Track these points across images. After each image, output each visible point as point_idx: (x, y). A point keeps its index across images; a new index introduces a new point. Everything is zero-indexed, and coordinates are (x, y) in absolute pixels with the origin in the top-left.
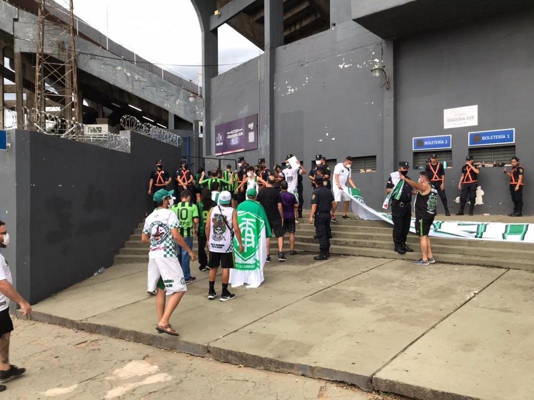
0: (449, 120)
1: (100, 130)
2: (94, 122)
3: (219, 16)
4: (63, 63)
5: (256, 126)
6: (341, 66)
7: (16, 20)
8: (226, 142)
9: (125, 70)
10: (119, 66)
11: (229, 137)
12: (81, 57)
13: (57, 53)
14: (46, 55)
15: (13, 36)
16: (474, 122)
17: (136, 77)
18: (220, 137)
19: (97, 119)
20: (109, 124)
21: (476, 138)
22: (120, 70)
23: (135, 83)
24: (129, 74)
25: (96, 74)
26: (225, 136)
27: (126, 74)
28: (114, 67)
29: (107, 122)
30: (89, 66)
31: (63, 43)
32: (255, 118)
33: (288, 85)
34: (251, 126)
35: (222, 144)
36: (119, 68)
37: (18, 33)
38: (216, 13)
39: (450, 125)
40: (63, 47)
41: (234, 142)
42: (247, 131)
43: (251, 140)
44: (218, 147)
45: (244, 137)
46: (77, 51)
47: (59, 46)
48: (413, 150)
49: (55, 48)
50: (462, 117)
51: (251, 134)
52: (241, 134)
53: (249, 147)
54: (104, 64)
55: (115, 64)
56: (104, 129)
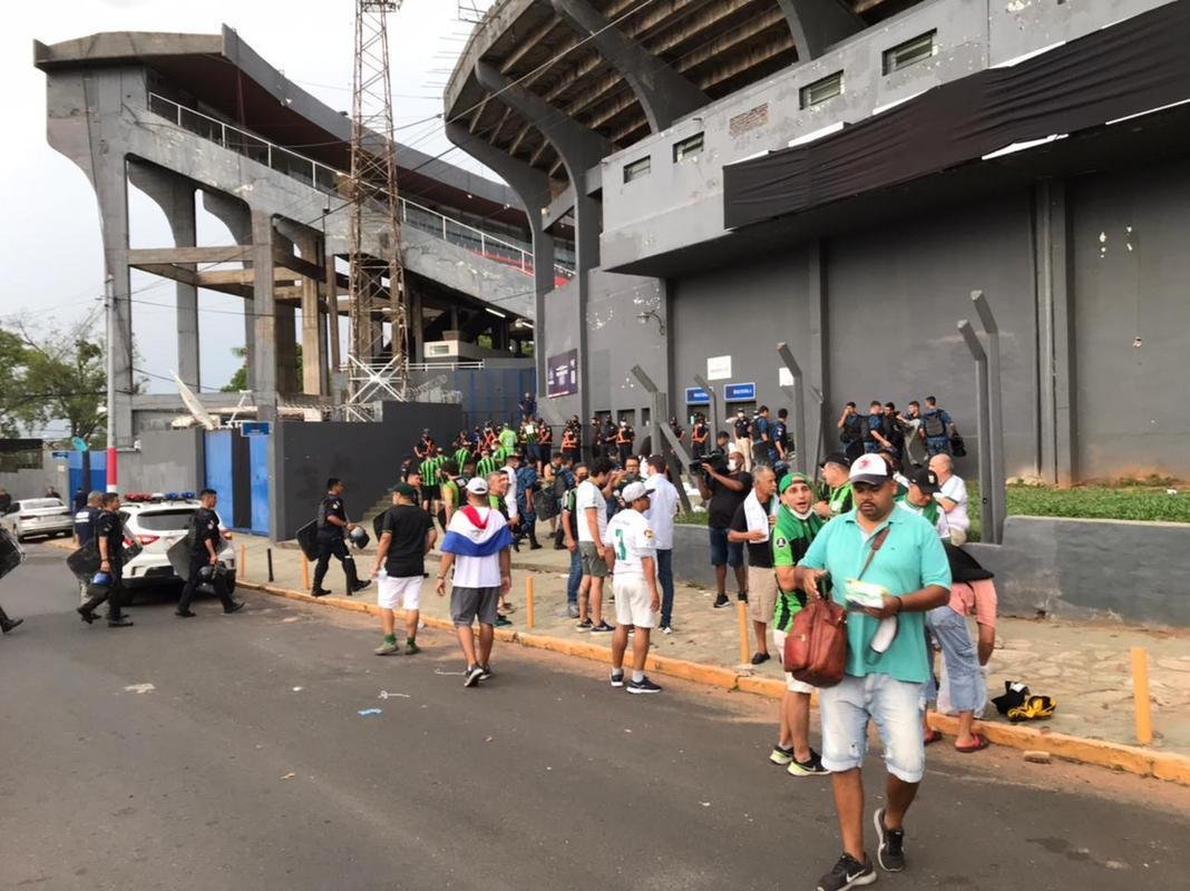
0: (712, 371)
1: (446, 349)
2: (440, 338)
3: (548, 214)
4: (387, 264)
5: (576, 363)
6: (636, 301)
7: (326, 212)
8: (556, 379)
9: (470, 265)
10: (461, 260)
11: (558, 374)
12: (410, 253)
13: (378, 251)
14: (365, 255)
15: (323, 234)
16: (728, 375)
17: (486, 274)
18: (551, 373)
19: (444, 333)
20: (461, 339)
21: (730, 391)
22: (463, 266)
23: (483, 283)
24: (475, 272)
25: (430, 275)
26: (555, 372)
27: (469, 271)
28: (454, 263)
29: (457, 336)
30: (420, 264)
31: (386, 235)
32: (573, 354)
33: (598, 316)
34: (573, 363)
35: (552, 383)
36: (461, 263)
37: (330, 230)
38: (544, 211)
39: (712, 376)
40: (387, 242)
41: (562, 382)
42: (570, 369)
43: (573, 381)
44: (550, 386)
45: (568, 377)
46: (404, 245)
47: (381, 241)
48: (687, 402)
49: (377, 244)
50: (719, 368)
51: (573, 373)
52: (566, 372)
53: (572, 389)
54: (441, 260)
55: (454, 259)
56: (453, 347)
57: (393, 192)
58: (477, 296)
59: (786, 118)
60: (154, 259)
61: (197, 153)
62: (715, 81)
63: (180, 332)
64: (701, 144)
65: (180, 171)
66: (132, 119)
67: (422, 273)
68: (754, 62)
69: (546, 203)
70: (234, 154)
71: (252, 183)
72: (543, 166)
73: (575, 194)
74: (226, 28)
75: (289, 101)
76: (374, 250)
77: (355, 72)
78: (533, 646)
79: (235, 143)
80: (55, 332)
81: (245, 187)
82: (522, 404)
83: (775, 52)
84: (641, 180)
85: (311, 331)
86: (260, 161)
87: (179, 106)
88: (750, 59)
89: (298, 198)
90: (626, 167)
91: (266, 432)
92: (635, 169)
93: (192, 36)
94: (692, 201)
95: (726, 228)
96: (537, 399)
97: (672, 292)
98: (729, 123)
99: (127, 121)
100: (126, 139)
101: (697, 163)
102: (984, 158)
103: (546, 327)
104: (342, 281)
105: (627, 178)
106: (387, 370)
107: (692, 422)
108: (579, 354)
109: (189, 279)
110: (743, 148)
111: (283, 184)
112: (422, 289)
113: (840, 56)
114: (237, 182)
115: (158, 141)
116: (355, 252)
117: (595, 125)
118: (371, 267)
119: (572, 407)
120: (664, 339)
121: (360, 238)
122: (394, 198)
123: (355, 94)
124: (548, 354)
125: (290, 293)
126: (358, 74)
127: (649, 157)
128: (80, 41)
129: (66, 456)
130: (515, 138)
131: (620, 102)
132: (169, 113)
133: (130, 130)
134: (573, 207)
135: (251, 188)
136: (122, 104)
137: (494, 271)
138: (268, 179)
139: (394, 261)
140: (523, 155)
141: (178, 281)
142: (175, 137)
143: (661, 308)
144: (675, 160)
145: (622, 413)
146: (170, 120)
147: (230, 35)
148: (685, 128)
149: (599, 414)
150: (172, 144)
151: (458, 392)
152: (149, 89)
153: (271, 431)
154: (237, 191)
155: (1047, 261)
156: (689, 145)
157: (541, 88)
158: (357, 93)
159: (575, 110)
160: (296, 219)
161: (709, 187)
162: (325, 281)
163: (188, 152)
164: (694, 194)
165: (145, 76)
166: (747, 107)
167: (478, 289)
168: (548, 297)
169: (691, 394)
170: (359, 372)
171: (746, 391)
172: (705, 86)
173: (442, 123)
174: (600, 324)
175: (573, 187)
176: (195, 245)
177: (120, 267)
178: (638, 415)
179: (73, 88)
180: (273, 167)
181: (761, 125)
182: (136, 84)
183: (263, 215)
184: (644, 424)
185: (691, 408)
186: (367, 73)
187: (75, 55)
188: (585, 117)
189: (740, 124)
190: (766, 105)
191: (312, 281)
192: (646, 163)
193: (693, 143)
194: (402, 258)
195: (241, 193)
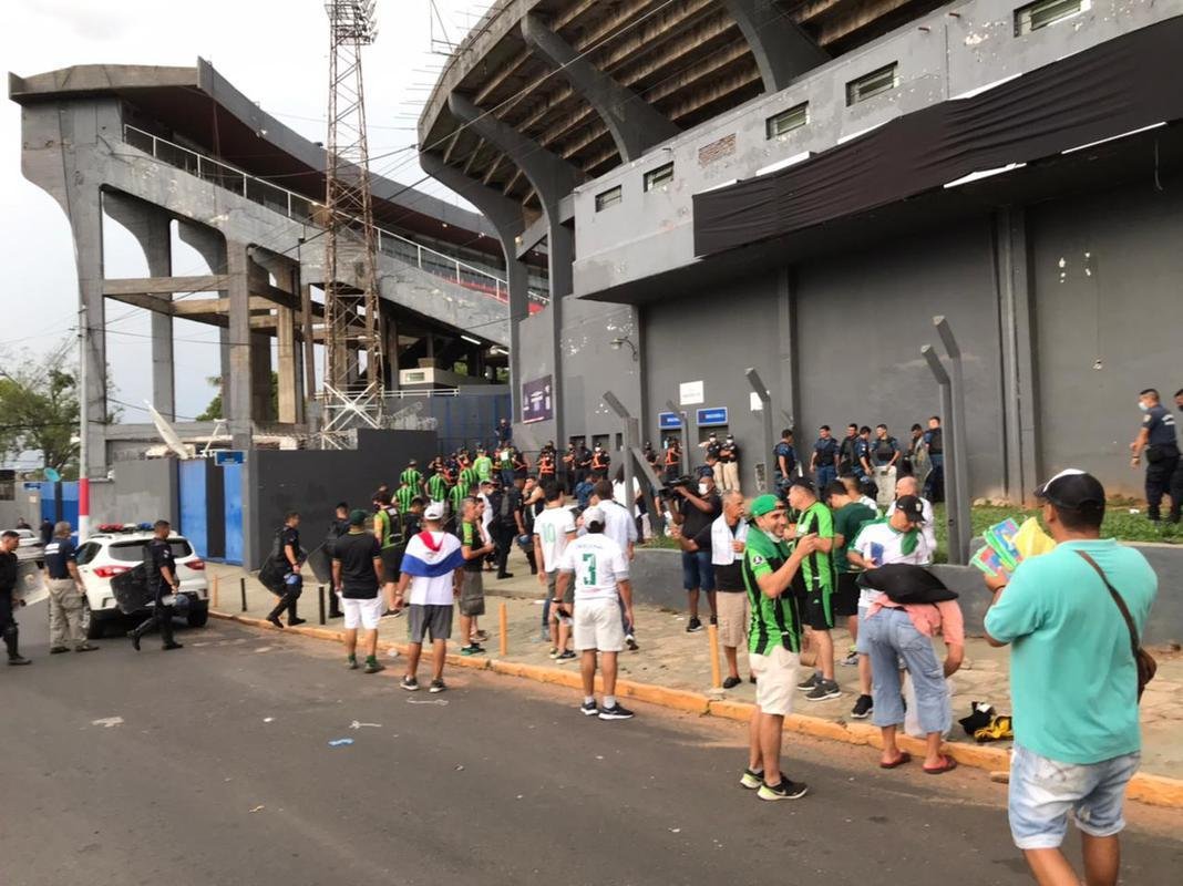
0: (686, 396)
1: (421, 376)
2: (415, 365)
3: (522, 243)
4: (362, 292)
5: (551, 389)
6: (609, 328)
7: (302, 241)
8: (531, 405)
9: (445, 293)
10: (437, 288)
11: (533, 400)
12: (385, 281)
13: (353, 280)
14: (340, 284)
15: (298, 263)
16: (700, 399)
17: (461, 301)
18: (526, 399)
19: (420, 360)
20: (437, 366)
21: (702, 415)
22: (438, 295)
23: (459, 310)
24: (450, 299)
25: (405, 303)
26: (530, 398)
27: (445, 300)
28: (430, 291)
29: (433, 363)
30: (396, 292)
31: (362, 264)
32: (547, 380)
33: (571, 343)
34: (547, 389)
35: (527, 408)
36: (437, 291)
37: (305, 259)
38: (517, 240)
39: (684, 401)
40: (362, 271)
41: (537, 407)
42: (545, 395)
43: (548, 407)
44: (526, 412)
45: (543, 403)
46: (380, 273)
47: (357, 270)
48: (660, 427)
49: (352, 273)
50: (692, 393)
51: (548, 399)
52: (541, 398)
53: (547, 415)
54: (416, 288)
55: (430, 287)
56: (429, 374)
57: (368, 221)
58: (453, 323)
59: (754, 148)
60: (128, 289)
61: (173, 184)
62: (684, 112)
63: (155, 361)
64: (671, 174)
65: (155, 201)
66: (107, 151)
67: (396, 301)
68: (722, 93)
69: (520, 232)
70: (210, 185)
71: (228, 213)
72: (517, 195)
73: (549, 222)
74: (201, 60)
75: (264, 132)
76: (349, 280)
77: (330, 105)
78: (506, 674)
79: (210, 173)
80: (28, 363)
81: (220, 217)
82: (497, 429)
83: (742, 83)
84: (612, 209)
85: (286, 359)
86: (235, 192)
87: (155, 138)
88: (718, 92)
89: (274, 228)
90: (598, 197)
91: (241, 462)
92: (606, 198)
93: (168, 68)
94: (663, 230)
95: (696, 254)
96: (512, 425)
97: (645, 320)
98: (698, 153)
99: (102, 153)
100: (101, 170)
101: (667, 192)
102: (946, 186)
103: (521, 353)
104: (317, 309)
105: (599, 207)
106: (363, 398)
107: (666, 447)
108: (554, 381)
109: (164, 309)
110: (712, 176)
111: (258, 215)
112: (397, 317)
113: (806, 87)
114: (212, 212)
115: (133, 172)
116: (330, 281)
117: (567, 155)
118: (347, 295)
119: (548, 433)
120: (637, 365)
121: (335, 267)
122: (369, 228)
123: (330, 125)
124: (523, 381)
125: (266, 322)
126: (333, 105)
127: (620, 187)
128: (55, 74)
129: (39, 487)
130: (489, 167)
131: (591, 133)
132: (145, 145)
133: (106, 161)
134: (546, 236)
135: (227, 218)
136: (97, 136)
137: (469, 299)
138: (243, 209)
139: (369, 290)
140: (497, 185)
141: (153, 310)
142: (151, 169)
143: (634, 335)
144: (646, 189)
145: (596, 438)
146: (146, 151)
147: (206, 67)
148: (655, 157)
149: (574, 439)
150: (147, 175)
151: (433, 419)
152: (125, 120)
153: (245, 460)
154: (212, 221)
155: (1009, 286)
156: (659, 175)
157: (514, 119)
158: (332, 124)
159: (547, 141)
160: (271, 248)
161: (680, 216)
162: (300, 310)
163: (163, 183)
164: (665, 223)
165: (120, 107)
166: (715, 137)
167: (453, 316)
168: (522, 324)
169: (664, 419)
170: (335, 400)
171: (718, 416)
172: (675, 117)
173: (416, 152)
174: (574, 351)
175: (546, 215)
176: (170, 275)
177: (95, 297)
178: (613, 440)
179: (49, 119)
180: (248, 197)
181: (729, 154)
182: (112, 116)
183: (238, 244)
184: (618, 449)
185: (664, 432)
186: (342, 105)
187: (50, 87)
188: (557, 147)
189: (709, 154)
190: (733, 136)
191: (288, 310)
192: (617, 192)
193: (663, 173)
194: (377, 286)
195: (216, 223)
